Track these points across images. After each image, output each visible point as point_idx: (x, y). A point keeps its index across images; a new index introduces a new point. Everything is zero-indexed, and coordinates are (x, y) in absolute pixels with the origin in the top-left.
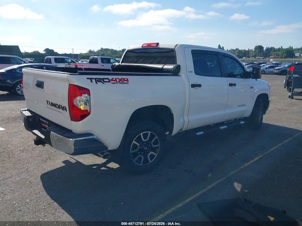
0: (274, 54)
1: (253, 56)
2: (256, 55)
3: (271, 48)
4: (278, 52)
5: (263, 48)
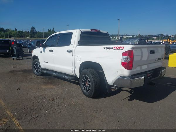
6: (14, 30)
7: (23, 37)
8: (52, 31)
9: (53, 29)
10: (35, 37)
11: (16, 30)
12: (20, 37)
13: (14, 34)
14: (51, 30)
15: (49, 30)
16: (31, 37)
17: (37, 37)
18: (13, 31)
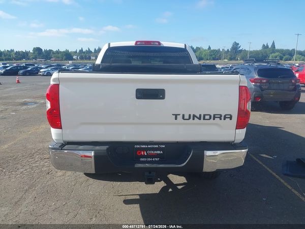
0: (54, 56)
1: (33, 58)
2: (36, 57)
3: (50, 50)
4: (57, 55)
5: (42, 50)
6: (207, 48)
7: (217, 59)
8: (270, 47)
9: (273, 43)
10: (237, 60)
11: (210, 48)
12: (214, 59)
13: (205, 55)
14: (268, 46)
15: (264, 45)
16: (231, 59)
17: (240, 60)
18: (205, 50)
